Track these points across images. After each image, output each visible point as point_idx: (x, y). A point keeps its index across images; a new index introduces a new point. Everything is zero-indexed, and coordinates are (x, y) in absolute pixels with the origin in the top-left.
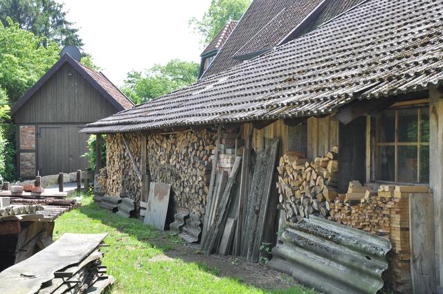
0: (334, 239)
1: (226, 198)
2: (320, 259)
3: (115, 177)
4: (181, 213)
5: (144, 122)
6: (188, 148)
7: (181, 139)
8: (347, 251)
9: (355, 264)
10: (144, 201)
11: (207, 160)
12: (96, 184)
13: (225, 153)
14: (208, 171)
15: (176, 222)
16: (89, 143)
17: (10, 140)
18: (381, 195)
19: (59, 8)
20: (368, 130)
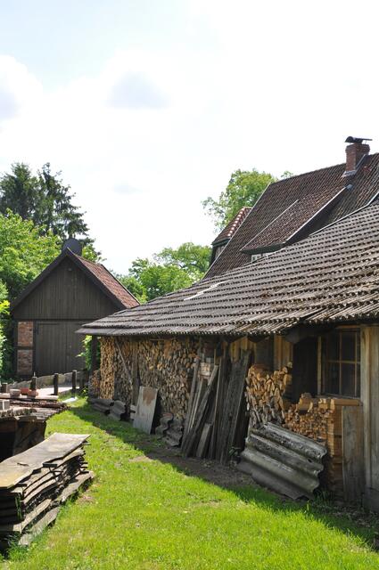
0: (285, 444)
1: (204, 405)
2: (275, 461)
3: (108, 380)
4: (166, 418)
5: (135, 328)
6: (173, 355)
7: (167, 345)
8: (295, 455)
9: (299, 466)
10: (134, 404)
11: (189, 367)
12: (91, 385)
13: (205, 362)
14: (190, 379)
15: (161, 426)
16: (86, 342)
17: (8, 337)
18: (321, 406)
19: (64, 192)
20: (320, 348)
